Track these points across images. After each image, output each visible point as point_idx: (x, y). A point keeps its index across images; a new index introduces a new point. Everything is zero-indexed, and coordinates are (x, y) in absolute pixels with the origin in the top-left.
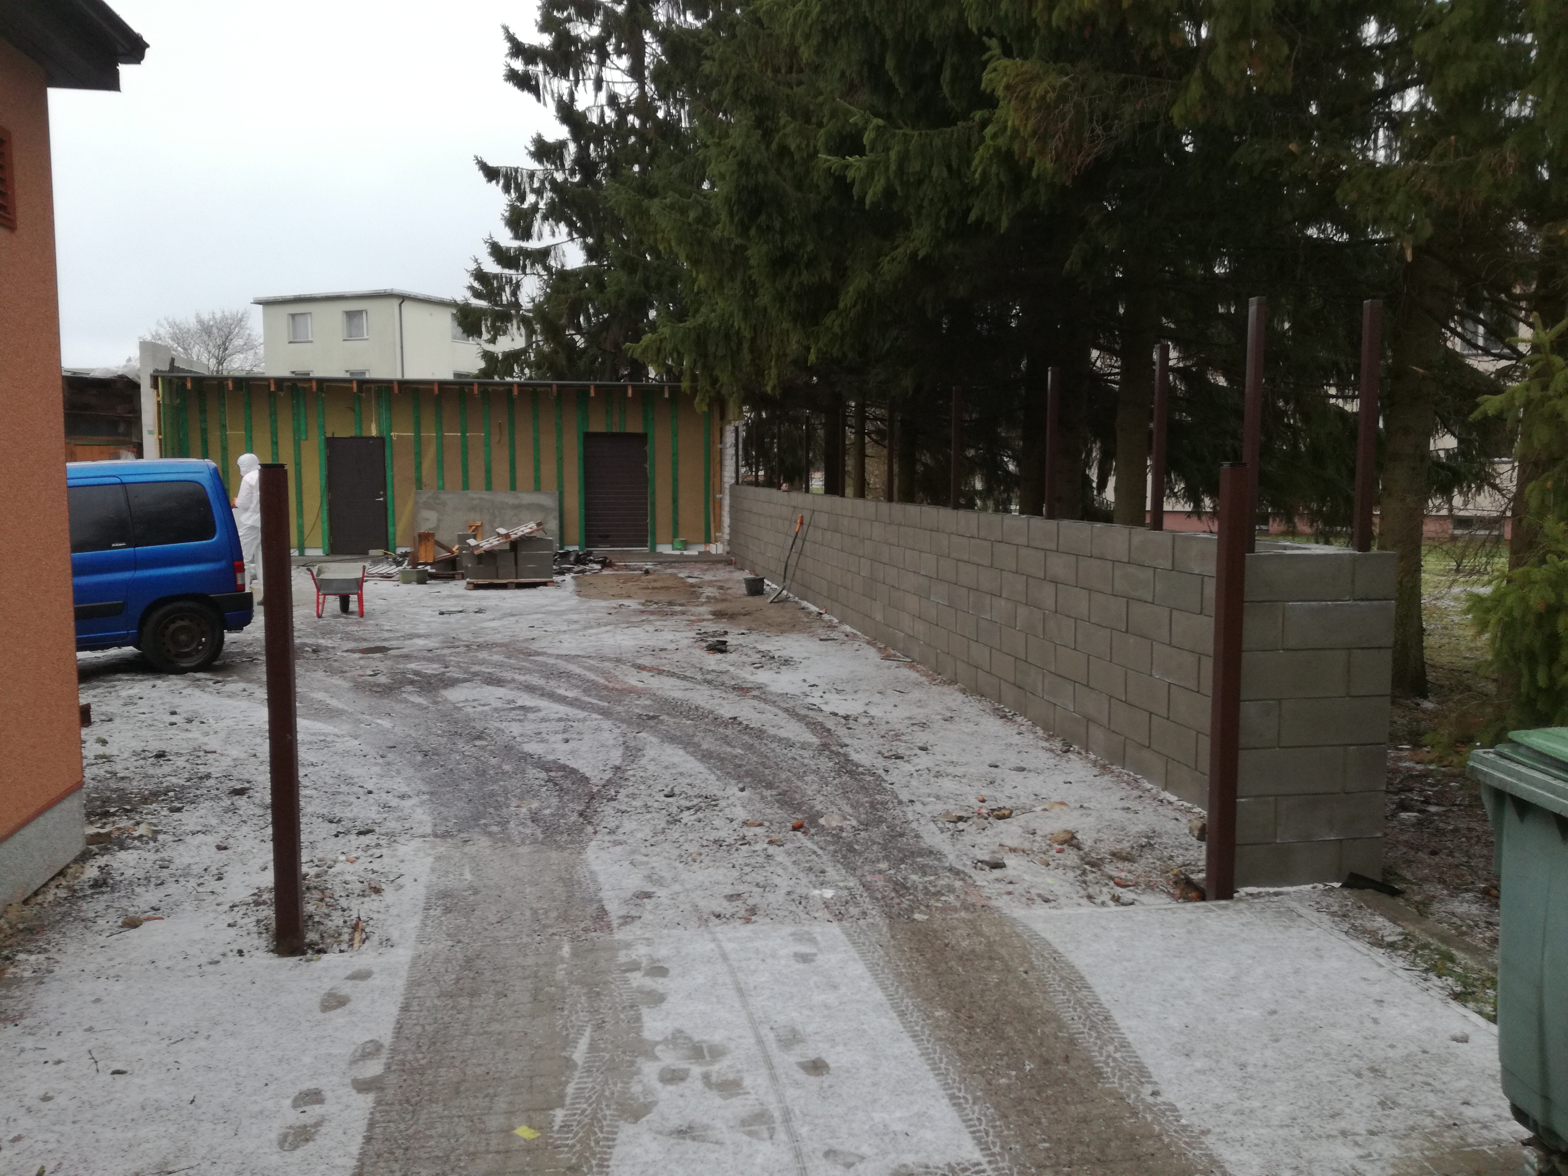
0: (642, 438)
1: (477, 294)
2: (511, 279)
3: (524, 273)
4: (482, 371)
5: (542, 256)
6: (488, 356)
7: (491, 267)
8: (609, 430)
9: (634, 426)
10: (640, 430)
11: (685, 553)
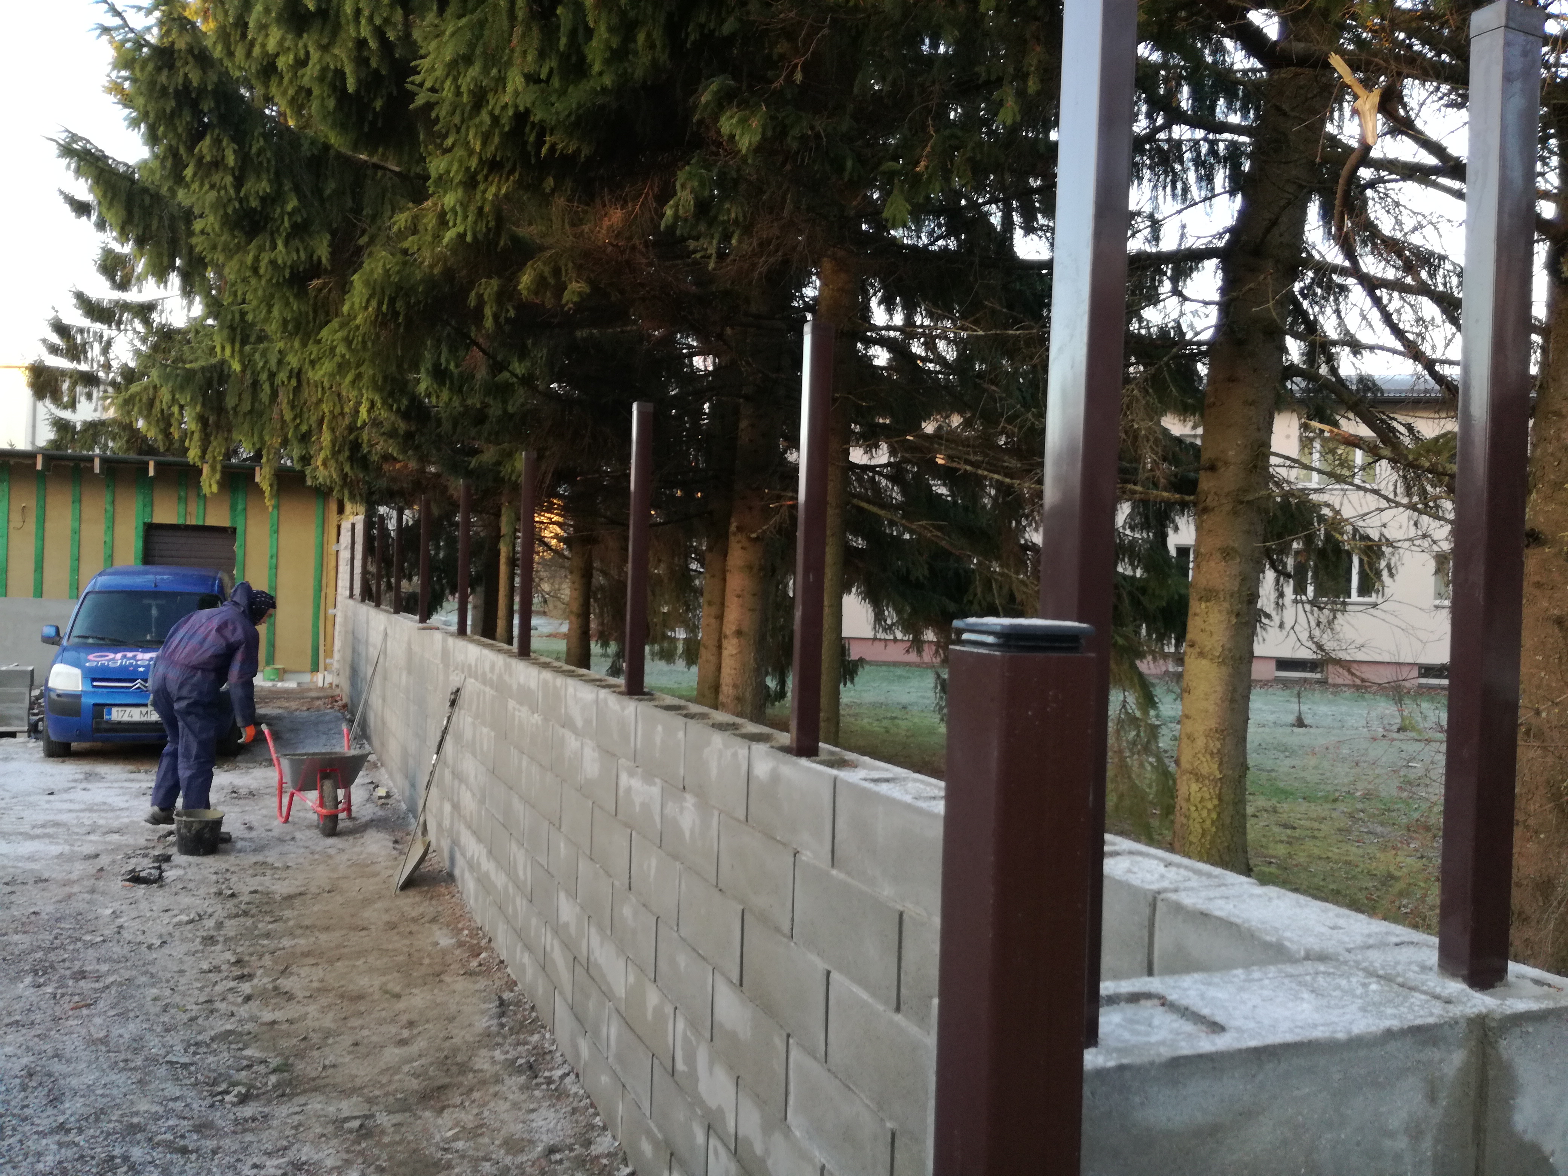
0: (228, 533)
1: (54, 350)
2: (101, 337)
3: (119, 329)
4: (53, 442)
5: (144, 311)
6: (62, 426)
7: (75, 318)
8: (181, 521)
9: (217, 517)
10: (226, 523)
11: (279, 684)
